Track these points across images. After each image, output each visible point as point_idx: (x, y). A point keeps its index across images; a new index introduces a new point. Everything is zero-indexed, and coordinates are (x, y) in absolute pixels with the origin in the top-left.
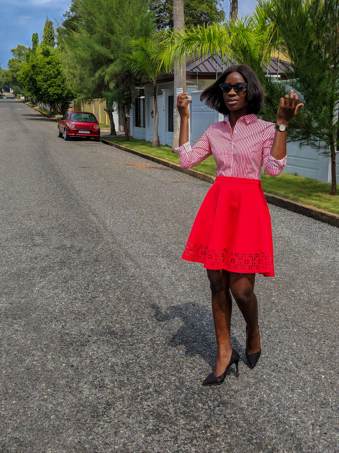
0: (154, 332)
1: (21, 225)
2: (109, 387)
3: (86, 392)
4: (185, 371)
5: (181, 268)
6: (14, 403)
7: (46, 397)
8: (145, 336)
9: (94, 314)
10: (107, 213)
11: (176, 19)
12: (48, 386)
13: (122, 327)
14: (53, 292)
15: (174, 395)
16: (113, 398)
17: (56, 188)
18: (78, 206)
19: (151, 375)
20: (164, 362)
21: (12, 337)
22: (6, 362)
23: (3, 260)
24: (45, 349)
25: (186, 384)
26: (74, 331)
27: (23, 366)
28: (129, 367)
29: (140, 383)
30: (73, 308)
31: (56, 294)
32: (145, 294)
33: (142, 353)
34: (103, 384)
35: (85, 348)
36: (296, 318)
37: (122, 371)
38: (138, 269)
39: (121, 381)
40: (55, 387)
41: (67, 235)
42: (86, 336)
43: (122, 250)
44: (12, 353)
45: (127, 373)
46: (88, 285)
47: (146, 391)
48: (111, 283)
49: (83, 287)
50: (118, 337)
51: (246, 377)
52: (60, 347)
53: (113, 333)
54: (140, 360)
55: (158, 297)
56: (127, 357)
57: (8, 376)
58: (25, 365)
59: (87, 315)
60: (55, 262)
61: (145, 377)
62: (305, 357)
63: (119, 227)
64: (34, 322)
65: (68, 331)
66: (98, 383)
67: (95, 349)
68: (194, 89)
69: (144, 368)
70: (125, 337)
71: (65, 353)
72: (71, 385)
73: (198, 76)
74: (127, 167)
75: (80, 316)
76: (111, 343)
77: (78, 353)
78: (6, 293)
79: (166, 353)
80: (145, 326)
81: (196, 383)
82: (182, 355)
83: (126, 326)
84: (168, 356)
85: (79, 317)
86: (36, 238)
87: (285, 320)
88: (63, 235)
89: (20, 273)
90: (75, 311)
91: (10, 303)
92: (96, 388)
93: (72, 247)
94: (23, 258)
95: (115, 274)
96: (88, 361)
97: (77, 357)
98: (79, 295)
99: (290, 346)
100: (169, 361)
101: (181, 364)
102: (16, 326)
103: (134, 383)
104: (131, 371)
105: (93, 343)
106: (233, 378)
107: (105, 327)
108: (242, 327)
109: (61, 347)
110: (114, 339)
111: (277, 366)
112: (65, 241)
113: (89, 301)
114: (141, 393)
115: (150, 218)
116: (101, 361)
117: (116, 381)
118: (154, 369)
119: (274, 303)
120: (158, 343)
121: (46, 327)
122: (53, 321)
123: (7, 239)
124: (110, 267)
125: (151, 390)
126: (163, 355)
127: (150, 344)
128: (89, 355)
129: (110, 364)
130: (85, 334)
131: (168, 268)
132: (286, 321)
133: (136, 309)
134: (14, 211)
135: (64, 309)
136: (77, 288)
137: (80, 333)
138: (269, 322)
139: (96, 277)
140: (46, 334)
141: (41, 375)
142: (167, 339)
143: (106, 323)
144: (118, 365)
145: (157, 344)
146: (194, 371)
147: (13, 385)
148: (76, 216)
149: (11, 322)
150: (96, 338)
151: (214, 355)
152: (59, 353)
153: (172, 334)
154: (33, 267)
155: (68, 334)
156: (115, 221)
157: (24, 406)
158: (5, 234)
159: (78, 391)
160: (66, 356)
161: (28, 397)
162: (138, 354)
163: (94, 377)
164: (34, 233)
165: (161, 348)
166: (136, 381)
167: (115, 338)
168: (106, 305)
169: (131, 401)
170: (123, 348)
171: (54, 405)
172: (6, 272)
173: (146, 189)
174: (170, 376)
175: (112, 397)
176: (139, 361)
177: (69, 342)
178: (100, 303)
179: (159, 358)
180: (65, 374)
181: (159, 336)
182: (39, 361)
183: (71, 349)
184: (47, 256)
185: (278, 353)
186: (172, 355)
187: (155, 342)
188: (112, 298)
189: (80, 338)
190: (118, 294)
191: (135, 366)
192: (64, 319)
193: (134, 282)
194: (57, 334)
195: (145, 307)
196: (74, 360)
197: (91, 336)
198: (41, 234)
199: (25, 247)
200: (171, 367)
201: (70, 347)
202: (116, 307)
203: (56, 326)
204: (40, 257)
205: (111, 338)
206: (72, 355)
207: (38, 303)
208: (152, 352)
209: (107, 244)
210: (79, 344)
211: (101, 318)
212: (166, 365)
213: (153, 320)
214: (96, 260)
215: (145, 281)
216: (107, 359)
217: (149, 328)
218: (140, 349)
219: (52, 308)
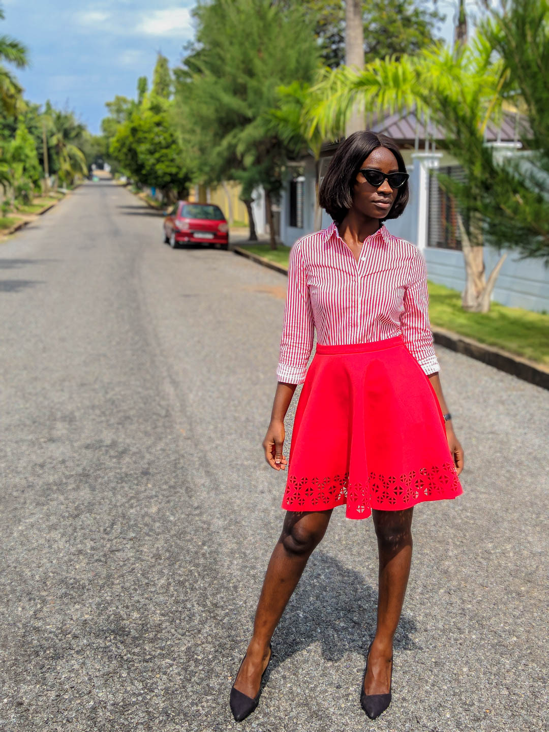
0: (199, 631)
8: (177, 642)
9: (102, 587)
13: (143, 619)
14: (45, 537)
20: (196, 703)
26: (51, 625)
28: (126, 713)
30: (68, 572)
31: (49, 541)
32: (209, 547)
33: (161, 680)
35: (58, 663)
36: (482, 608)
37: (110, 721)
38: (212, 494)
42: (70, 636)
43: (197, 453)
45: (117, 727)
46: (113, 524)
48: (154, 522)
49: (102, 529)
50: (129, 640)
53: (120, 632)
54: (153, 696)
55: (232, 553)
56: (129, 689)
59: (88, 590)
60: (72, 475)
62: (480, 701)
65: (40, 624)
67: (76, 667)
69: (154, 717)
70: (141, 642)
71: (18, 672)
74: (259, 295)
75: (76, 591)
76: (109, 654)
77: (40, 675)
79: (208, 681)
80: (187, 618)
83: (151, 617)
84: (209, 690)
85: (72, 592)
86: (59, 425)
87: (460, 612)
88: (106, 420)
90: (70, 579)
93: (114, 444)
94: (22, 463)
95: (168, 502)
96: (53, 695)
97: (37, 683)
98: (89, 544)
99: (455, 675)
104: (126, 723)
105: (78, 652)
107: (112, 617)
108: (371, 626)
109: (16, 659)
110: (119, 645)
111: (418, 722)
112: (105, 432)
113: (103, 559)
116: (77, 696)
118: (172, 720)
119: (446, 572)
120: (199, 658)
121: (6, 612)
122: (22, 598)
124: (165, 487)
126: (199, 688)
127: (184, 659)
128: (60, 681)
129: (92, 703)
130: (68, 631)
131: (268, 492)
132: (461, 614)
133: (181, 579)
135: (52, 574)
136: (91, 531)
137: (61, 628)
138: (426, 615)
139: (132, 508)
142: (218, 651)
143: (117, 608)
144: (105, 707)
145: (196, 661)
150: (85, 641)
151: (299, 690)
152: (7, 671)
153: (231, 638)
154: (31, 484)
155: (37, 630)
158: (10, 417)
160: (17, 680)
162: (153, 683)
164: (58, 416)
165: (202, 670)
167: (122, 643)
168: (129, 567)
170: (129, 668)
176: (150, 699)
177: (33, 647)
178: (121, 563)
179: (190, 694)
181: (206, 642)
184: (63, 462)
185: (427, 692)
186: (217, 687)
187: (193, 656)
188: (145, 552)
189: (57, 641)
190: (159, 546)
191: (137, 709)
192: (43, 596)
193: (197, 521)
194: (19, 628)
195: (199, 575)
196: (27, 691)
197: (79, 636)
198: (69, 419)
199: (32, 443)
200: (206, 716)
201: (33, 659)
202: (148, 573)
203: (23, 610)
204: (51, 463)
205: (113, 643)
206: (29, 678)
207: (11, 559)
208: (180, 679)
209: (175, 440)
210: (50, 653)
211: (111, 596)
212: (198, 711)
213: (204, 606)
214: (145, 473)
215: (218, 518)
216: (90, 692)
217: (192, 624)
218: (160, 671)
219: (30, 571)
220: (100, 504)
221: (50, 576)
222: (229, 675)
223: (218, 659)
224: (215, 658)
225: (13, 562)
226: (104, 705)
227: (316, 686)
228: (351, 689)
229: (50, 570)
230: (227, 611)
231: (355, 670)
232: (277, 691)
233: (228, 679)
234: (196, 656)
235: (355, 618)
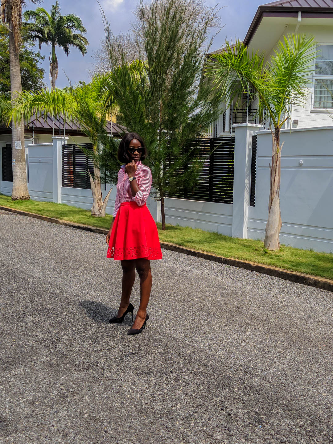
11: (13, 79)
68: (30, 142)
73: (34, 130)
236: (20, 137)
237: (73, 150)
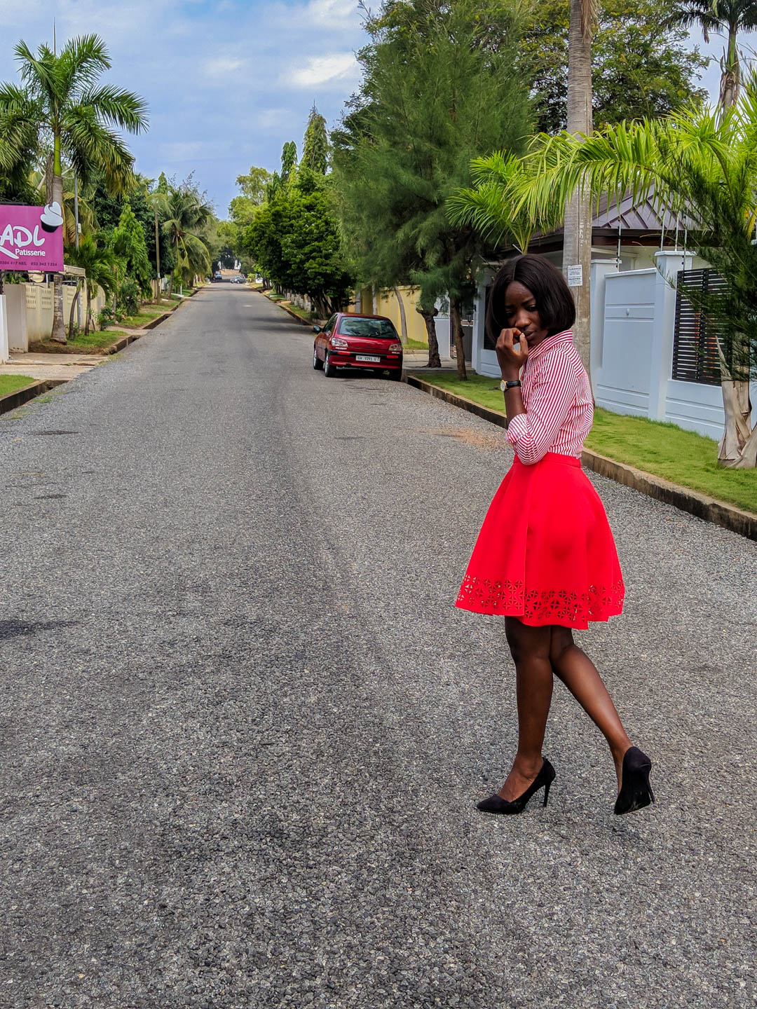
0: (372, 838)
1: (167, 565)
2: (227, 965)
3: (172, 974)
4: (411, 941)
5: (486, 687)
6: (10, 984)
7: (81, 976)
8: (346, 848)
9: (253, 784)
10: (361, 547)
11: (573, 110)
12: (95, 950)
13: (304, 821)
14: (182, 726)
15: (366, 1000)
16: (225, 994)
17: (270, 483)
18: (302, 528)
19: (332, 946)
20: (370, 915)
21: (59, 827)
22: (27, 883)
23: (103, 645)
24: (117, 861)
25: (404, 976)
26: (195, 824)
27: (59, 898)
28: (288, 921)
29: (300, 963)
30: (211, 766)
31: (186, 730)
32: (382, 744)
33: (328, 888)
34: (215, 957)
35: (205, 865)
36: (723, 829)
37: (269, 928)
39: (258, 953)
40: (108, 954)
41: (256, 593)
42: (217, 836)
43: (365, 635)
44: (47, 863)
45: (278, 935)
46: (263, 714)
47: (307, 983)
48: (314, 713)
49: (250, 719)
50: (288, 844)
51: (552, 970)
52: (152, 858)
53: (278, 834)
54: (319, 905)
55: (409, 754)
56: (290, 895)
57: (19, 917)
58: (63, 896)
59: (236, 786)
60: (210, 656)
61: (316, 948)
62: (713, 929)
63: (376, 579)
64: (117, 794)
65: (181, 822)
66: (206, 954)
67: (227, 870)
68: (610, 267)
69: (321, 927)
70: (303, 846)
71: (158, 873)
72: (145, 953)
73: (622, 238)
74: (442, 440)
75: (222, 788)
76: (265, 857)
77: (185, 877)
78: (83, 722)
79: (383, 892)
80: (357, 823)
81: (427, 974)
82: (419, 901)
83: (315, 819)
84: (386, 901)
85: (217, 789)
86: (190, 596)
87: (694, 831)
88: (248, 591)
89: (126, 676)
90: (215, 774)
91: (84, 747)
92: (198, 965)
93: (259, 621)
94: (147, 640)
95: (330, 691)
96: (201, 898)
97: (182, 885)
98: (235, 735)
99: (685, 899)
100: (384, 913)
101: (409, 925)
102: (76, 803)
103: (286, 962)
104: (288, 931)
105: (228, 854)
106: (520, 970)
107: (267, 818)
108: (583, 841)
109: (155, 859)
110: (277, 848)
111: (637, 948)
112: (248, 607)
113: (252, 753)
114: (293, 989)
115: (454, 563)
116: (230, 900)
117: (247, 953)
118: (341, 930)
119: (679, 785)
120: (373, 866)
121: (140, 808)
122: (158, 794)
123: (129, 595)
124: (325, 673)
125: (318, 981)
126: (373, 897)
127: (354, 866)
128: (209, 884)
129: (247, 909)
130: (216, 831)
131: (456, 684)
132: (696, 833)
134: (164, 533)
135: (191, 768)
136: (236, 720)
137: (207, 827)
138: (652, 832)
139: (286, 696)
140: (133, 824)
141: (90, 922)
142: (395, 859)
143: (273, 808)
144: (263, 914)
145: (370, 870)
146: (432, 945)
147: (23, 940)
148: (290, 549)
149: (70, 790)
150: (236, 843)
151: (493, 907)
152: (146, 872)
153: (410, 847)
154: (160, 664)
155: (179, 829)
156: (372, 565)
157: (28, 993)
158: (128, 585)
159: (155, 968)
160: (158, 881)
161: (42, 973)
162: (318, 891)
163: (200, 937)
164: (188, 586)
165: (377, 879)
166: (291, 958)
167: (280, 846)
168: (285, 764)
169: (264, 1005)
170: (290, 874)
171: (92, 998)
172: (98, 673)
173: (467, 492)
174: (372, 952)
175: (223, 992)
176: (316, 908)
177: (174, 847)
178: (276, 759)
179: (363, 904)
180: (142, 924)
181: (381, 850)
182: (97, 888)
183: (173, 867)
184: (198, 640)
185: (648, 916)
186: (395, 898)
187: (366, 864)
188: (304, 748)
189: (203, 841)
190: (321, 741)
191: (301, 918)
192: (183, 792)
193: (366, 714)
194: (156, 826)
195: (370, 775)
196: (170, 893)
197: (229, 836)
198: (203, 589)
199: (159, 617)
200: (382, 928)
201: (175, 860)
202: (308, 771)
203: (160, 807)
204: (183, 641)
205: (270, 846)
206: (171, 880)
207: (141, 750)
208: (351, 888)
209: (337, 618)
210: (195, 854)
211: (265, 795)
212: (373, 923)
213: (377, 810)
214: (300, 656)
215: (392, 712)
216: (245, 897)
217: (363, 828)
218: (326, 878)
219: (165, 763)
220: (246, 690)
221: (190, 770)
222: (409, 886)
223: (396, 869)
224: (391, 866)
225: (144, 753)
226: (262, 911)
227: (514, 903)
228: (556, 908)
229: (189, 763)
230: (406, 817)
231: (562, 888)
232: (467, 906)
233: (408, 891)
234: (368, 864)
235: (562, 832)
236: (581, 255)
237: (703, 283)
